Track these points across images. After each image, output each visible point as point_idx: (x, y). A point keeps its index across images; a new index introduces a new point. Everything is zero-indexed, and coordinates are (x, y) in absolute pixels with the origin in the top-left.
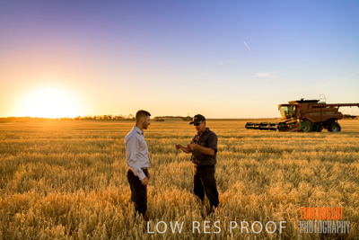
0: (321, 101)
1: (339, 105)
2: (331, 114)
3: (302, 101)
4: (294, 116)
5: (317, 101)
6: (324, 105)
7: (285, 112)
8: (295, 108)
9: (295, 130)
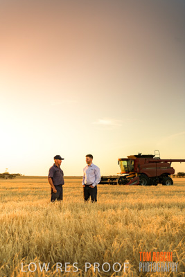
0: (156, 156)
1: (172, 161)
2: (164, 169)
3: (139, 156)
4: (132, 170)
5: (153, 156)
6: (159, 160)
7: (124, 166)
8: (133, 163)
9: (135, 185)
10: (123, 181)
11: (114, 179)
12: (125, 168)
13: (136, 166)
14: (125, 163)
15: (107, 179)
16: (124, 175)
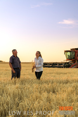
7: (68, 55)
8: (74, 53)
9: (75, 68)
10: (67, 65)
11: (61, 64)
12: (69, 57)
13: (76, 55)
14: (69, 53)
15: (57, 64)
16: (68, 61)
